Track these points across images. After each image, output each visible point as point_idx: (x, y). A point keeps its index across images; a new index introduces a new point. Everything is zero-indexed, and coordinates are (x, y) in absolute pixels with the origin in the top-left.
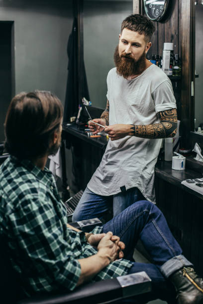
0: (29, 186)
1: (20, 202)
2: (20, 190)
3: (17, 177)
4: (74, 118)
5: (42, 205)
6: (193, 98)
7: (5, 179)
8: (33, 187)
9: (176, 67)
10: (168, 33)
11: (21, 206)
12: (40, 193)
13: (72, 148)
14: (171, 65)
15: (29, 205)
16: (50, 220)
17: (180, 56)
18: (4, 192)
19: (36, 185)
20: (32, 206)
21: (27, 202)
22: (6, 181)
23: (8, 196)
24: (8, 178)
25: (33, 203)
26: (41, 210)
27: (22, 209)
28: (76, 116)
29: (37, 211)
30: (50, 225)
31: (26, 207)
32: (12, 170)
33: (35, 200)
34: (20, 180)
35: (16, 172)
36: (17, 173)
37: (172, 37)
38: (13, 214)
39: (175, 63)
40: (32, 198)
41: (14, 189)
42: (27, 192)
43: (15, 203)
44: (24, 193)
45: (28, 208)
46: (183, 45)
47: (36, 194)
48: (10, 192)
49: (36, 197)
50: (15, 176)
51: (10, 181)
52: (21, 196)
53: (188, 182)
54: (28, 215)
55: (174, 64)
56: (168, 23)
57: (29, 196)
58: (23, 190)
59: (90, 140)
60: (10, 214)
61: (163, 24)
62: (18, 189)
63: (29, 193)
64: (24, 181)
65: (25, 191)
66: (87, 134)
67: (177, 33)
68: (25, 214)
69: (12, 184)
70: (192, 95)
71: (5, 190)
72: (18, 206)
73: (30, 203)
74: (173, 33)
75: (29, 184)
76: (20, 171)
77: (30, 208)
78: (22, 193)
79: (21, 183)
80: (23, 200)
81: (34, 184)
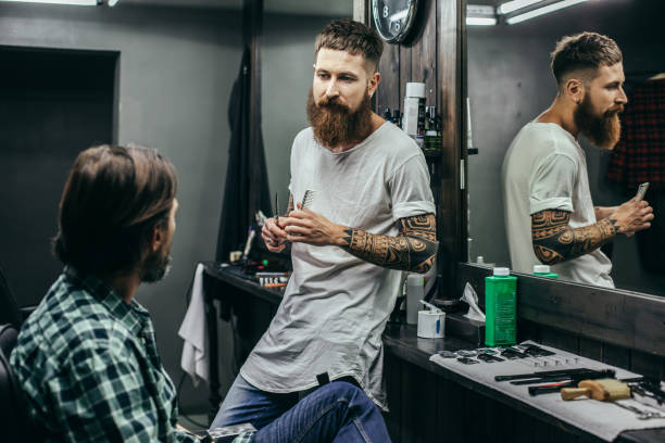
0: (92, 325)
1: (71, 355)
2: (74, 331)
3: (72, 309)
4: (239, 253)
5: (115, 362)
6: (463, 193)
7: (48, 313)
8: (99, 327)
9: (432, 133)
10: (418, 67)
11: (72, 363)
12: (112, 338)
13: (235, 319)
14: (421, 128)
15: (88, 361)
16: (130, 394)
17: (439, 111)
18: (45, 339)
19: (106, 324)
20: (93, 363)
21: (86, 354)
22: (50, 318)
23: (50, 345)
24: (55, 311)
25: (97, 357)
26: (111, 372)
27: (73, 368)
28: (243, 250)
29: (103, 372)
30: (129, 403)
31: (81, 365)
32: (65, 297)
33: (100, 351)
34: (77, 313)
35: (71, 300)
36: (73, 301)
37: (426, 73)
38: (56, 379)
39: (430, 125)
40: (96, 347)
41: (63, 331)
42: (87, 335)
43: (61, 359)
44: (81, 338)
45: (87, 365)
46: (444, 87)
47: (104, 340)
48: (55, 336)
49: (103, 346)
50: (67, 307)
51: (57, 317)
52: (74, 343)
53: (442, 355)
54: (84, 381)
55: (427, 127)
56: (418, 46)
57: (89, 344)
58: (78, 332)
59: (264, 291)
60: (51, 378)
61: (409, 50)
62: (69, 332)
63: (91, 338)
64: (84, 316)
65: (83, 334)
66: (258, 281)
67: (434, 66)
68: (78, 378)
69: (60, 321)
70: (462, 186)
71: (46, 334)
72: (66, 362)
73: (91, 356)
74: (428, 66)
75: (93, 321)
76: (78, 298)
77: (91, 367)
78: (77, 338)
79: (77, 320)
80: (77, 350)
81: (102, 322)
